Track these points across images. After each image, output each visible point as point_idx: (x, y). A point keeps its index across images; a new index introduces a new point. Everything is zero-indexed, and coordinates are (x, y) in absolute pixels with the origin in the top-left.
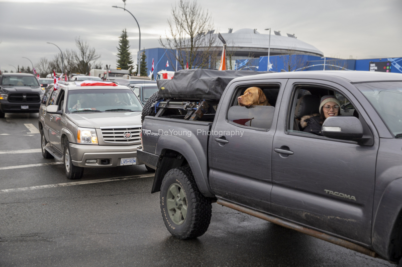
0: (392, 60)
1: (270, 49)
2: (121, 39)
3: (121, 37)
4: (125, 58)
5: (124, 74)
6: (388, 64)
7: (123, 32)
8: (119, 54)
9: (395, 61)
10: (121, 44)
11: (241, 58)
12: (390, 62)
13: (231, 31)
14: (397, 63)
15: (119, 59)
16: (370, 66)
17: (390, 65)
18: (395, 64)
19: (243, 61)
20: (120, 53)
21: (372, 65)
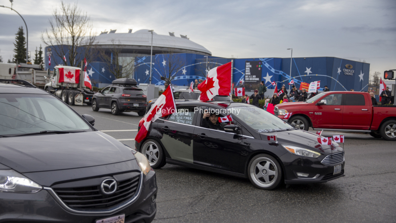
0: (263, 60)
1: (153, 47)
2: (18, 36)
3: (18, 34)
4: (22, 53)
5: (30, 68)
6: (260, 63)
7: (20, 29)
8: (16, 50)
9: (265, 60)
10: (18, 41)
11: (139, 55)
12: (261, 62)
13: (131, 31)
14: (267, 62)
15: (16, 54)
16: (246, 65)
17: (261, 64)
18: (265, 63)
19: (141, 58)
20: (16, 48)
21: (247, 64)
